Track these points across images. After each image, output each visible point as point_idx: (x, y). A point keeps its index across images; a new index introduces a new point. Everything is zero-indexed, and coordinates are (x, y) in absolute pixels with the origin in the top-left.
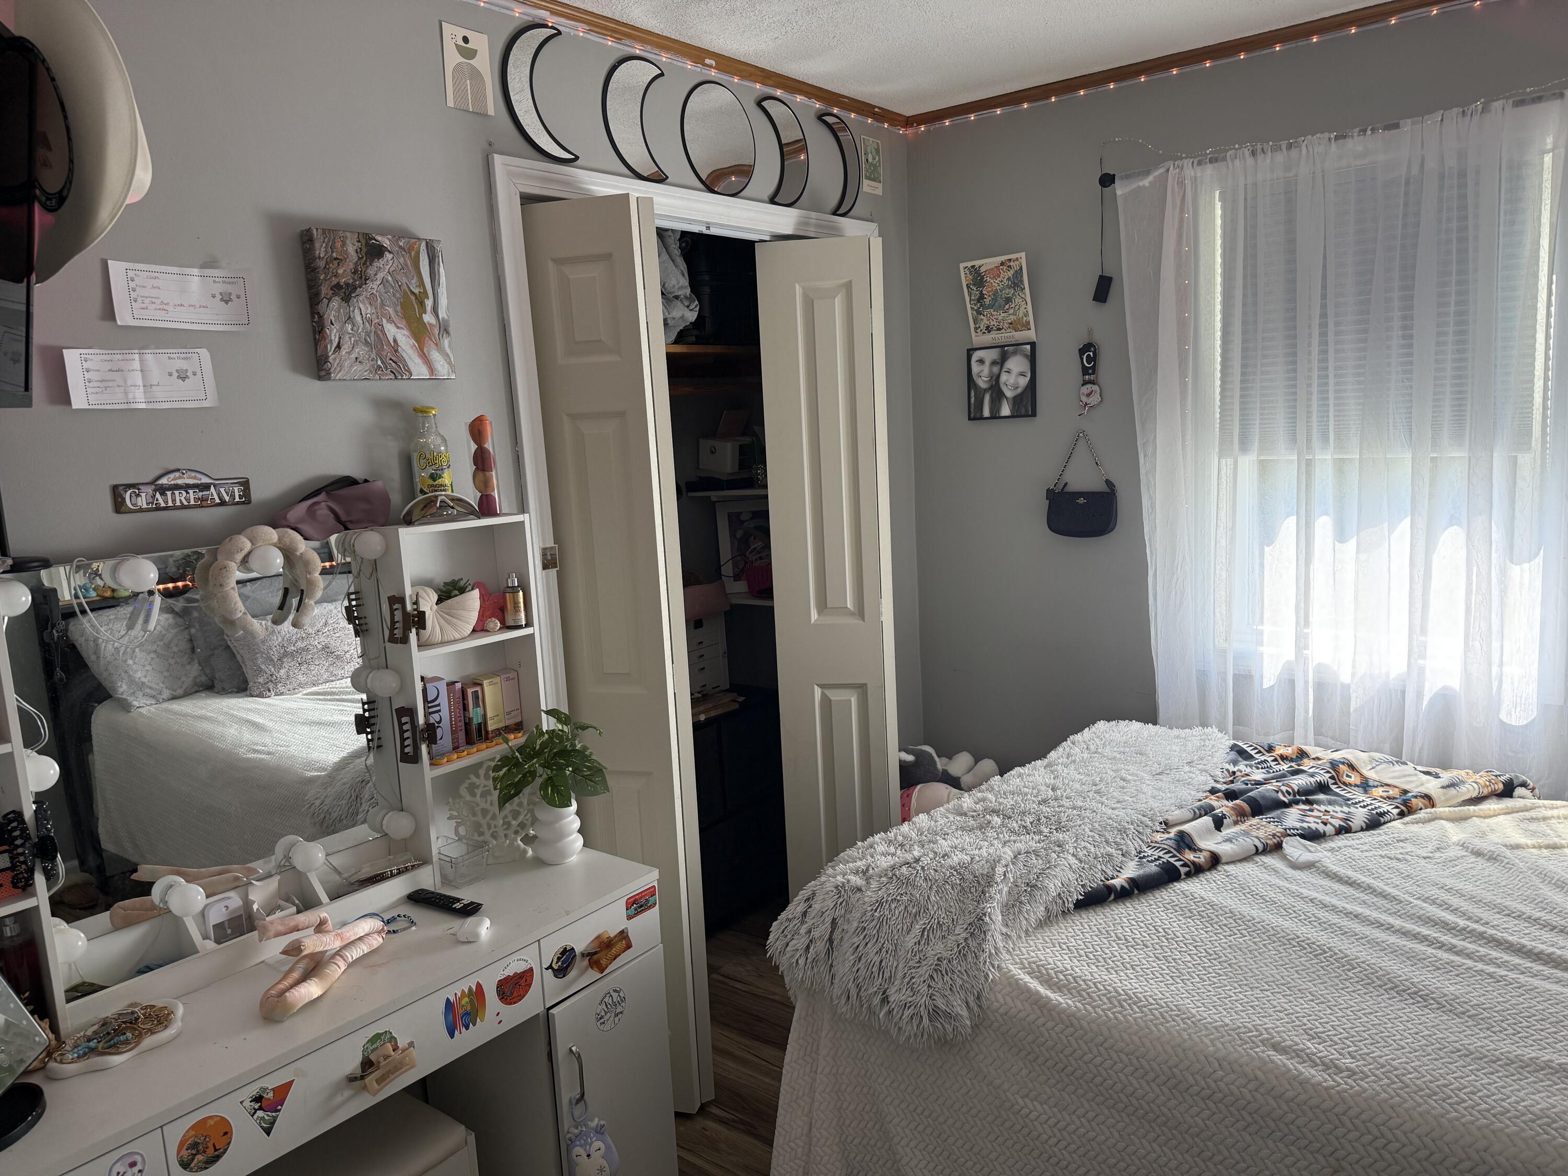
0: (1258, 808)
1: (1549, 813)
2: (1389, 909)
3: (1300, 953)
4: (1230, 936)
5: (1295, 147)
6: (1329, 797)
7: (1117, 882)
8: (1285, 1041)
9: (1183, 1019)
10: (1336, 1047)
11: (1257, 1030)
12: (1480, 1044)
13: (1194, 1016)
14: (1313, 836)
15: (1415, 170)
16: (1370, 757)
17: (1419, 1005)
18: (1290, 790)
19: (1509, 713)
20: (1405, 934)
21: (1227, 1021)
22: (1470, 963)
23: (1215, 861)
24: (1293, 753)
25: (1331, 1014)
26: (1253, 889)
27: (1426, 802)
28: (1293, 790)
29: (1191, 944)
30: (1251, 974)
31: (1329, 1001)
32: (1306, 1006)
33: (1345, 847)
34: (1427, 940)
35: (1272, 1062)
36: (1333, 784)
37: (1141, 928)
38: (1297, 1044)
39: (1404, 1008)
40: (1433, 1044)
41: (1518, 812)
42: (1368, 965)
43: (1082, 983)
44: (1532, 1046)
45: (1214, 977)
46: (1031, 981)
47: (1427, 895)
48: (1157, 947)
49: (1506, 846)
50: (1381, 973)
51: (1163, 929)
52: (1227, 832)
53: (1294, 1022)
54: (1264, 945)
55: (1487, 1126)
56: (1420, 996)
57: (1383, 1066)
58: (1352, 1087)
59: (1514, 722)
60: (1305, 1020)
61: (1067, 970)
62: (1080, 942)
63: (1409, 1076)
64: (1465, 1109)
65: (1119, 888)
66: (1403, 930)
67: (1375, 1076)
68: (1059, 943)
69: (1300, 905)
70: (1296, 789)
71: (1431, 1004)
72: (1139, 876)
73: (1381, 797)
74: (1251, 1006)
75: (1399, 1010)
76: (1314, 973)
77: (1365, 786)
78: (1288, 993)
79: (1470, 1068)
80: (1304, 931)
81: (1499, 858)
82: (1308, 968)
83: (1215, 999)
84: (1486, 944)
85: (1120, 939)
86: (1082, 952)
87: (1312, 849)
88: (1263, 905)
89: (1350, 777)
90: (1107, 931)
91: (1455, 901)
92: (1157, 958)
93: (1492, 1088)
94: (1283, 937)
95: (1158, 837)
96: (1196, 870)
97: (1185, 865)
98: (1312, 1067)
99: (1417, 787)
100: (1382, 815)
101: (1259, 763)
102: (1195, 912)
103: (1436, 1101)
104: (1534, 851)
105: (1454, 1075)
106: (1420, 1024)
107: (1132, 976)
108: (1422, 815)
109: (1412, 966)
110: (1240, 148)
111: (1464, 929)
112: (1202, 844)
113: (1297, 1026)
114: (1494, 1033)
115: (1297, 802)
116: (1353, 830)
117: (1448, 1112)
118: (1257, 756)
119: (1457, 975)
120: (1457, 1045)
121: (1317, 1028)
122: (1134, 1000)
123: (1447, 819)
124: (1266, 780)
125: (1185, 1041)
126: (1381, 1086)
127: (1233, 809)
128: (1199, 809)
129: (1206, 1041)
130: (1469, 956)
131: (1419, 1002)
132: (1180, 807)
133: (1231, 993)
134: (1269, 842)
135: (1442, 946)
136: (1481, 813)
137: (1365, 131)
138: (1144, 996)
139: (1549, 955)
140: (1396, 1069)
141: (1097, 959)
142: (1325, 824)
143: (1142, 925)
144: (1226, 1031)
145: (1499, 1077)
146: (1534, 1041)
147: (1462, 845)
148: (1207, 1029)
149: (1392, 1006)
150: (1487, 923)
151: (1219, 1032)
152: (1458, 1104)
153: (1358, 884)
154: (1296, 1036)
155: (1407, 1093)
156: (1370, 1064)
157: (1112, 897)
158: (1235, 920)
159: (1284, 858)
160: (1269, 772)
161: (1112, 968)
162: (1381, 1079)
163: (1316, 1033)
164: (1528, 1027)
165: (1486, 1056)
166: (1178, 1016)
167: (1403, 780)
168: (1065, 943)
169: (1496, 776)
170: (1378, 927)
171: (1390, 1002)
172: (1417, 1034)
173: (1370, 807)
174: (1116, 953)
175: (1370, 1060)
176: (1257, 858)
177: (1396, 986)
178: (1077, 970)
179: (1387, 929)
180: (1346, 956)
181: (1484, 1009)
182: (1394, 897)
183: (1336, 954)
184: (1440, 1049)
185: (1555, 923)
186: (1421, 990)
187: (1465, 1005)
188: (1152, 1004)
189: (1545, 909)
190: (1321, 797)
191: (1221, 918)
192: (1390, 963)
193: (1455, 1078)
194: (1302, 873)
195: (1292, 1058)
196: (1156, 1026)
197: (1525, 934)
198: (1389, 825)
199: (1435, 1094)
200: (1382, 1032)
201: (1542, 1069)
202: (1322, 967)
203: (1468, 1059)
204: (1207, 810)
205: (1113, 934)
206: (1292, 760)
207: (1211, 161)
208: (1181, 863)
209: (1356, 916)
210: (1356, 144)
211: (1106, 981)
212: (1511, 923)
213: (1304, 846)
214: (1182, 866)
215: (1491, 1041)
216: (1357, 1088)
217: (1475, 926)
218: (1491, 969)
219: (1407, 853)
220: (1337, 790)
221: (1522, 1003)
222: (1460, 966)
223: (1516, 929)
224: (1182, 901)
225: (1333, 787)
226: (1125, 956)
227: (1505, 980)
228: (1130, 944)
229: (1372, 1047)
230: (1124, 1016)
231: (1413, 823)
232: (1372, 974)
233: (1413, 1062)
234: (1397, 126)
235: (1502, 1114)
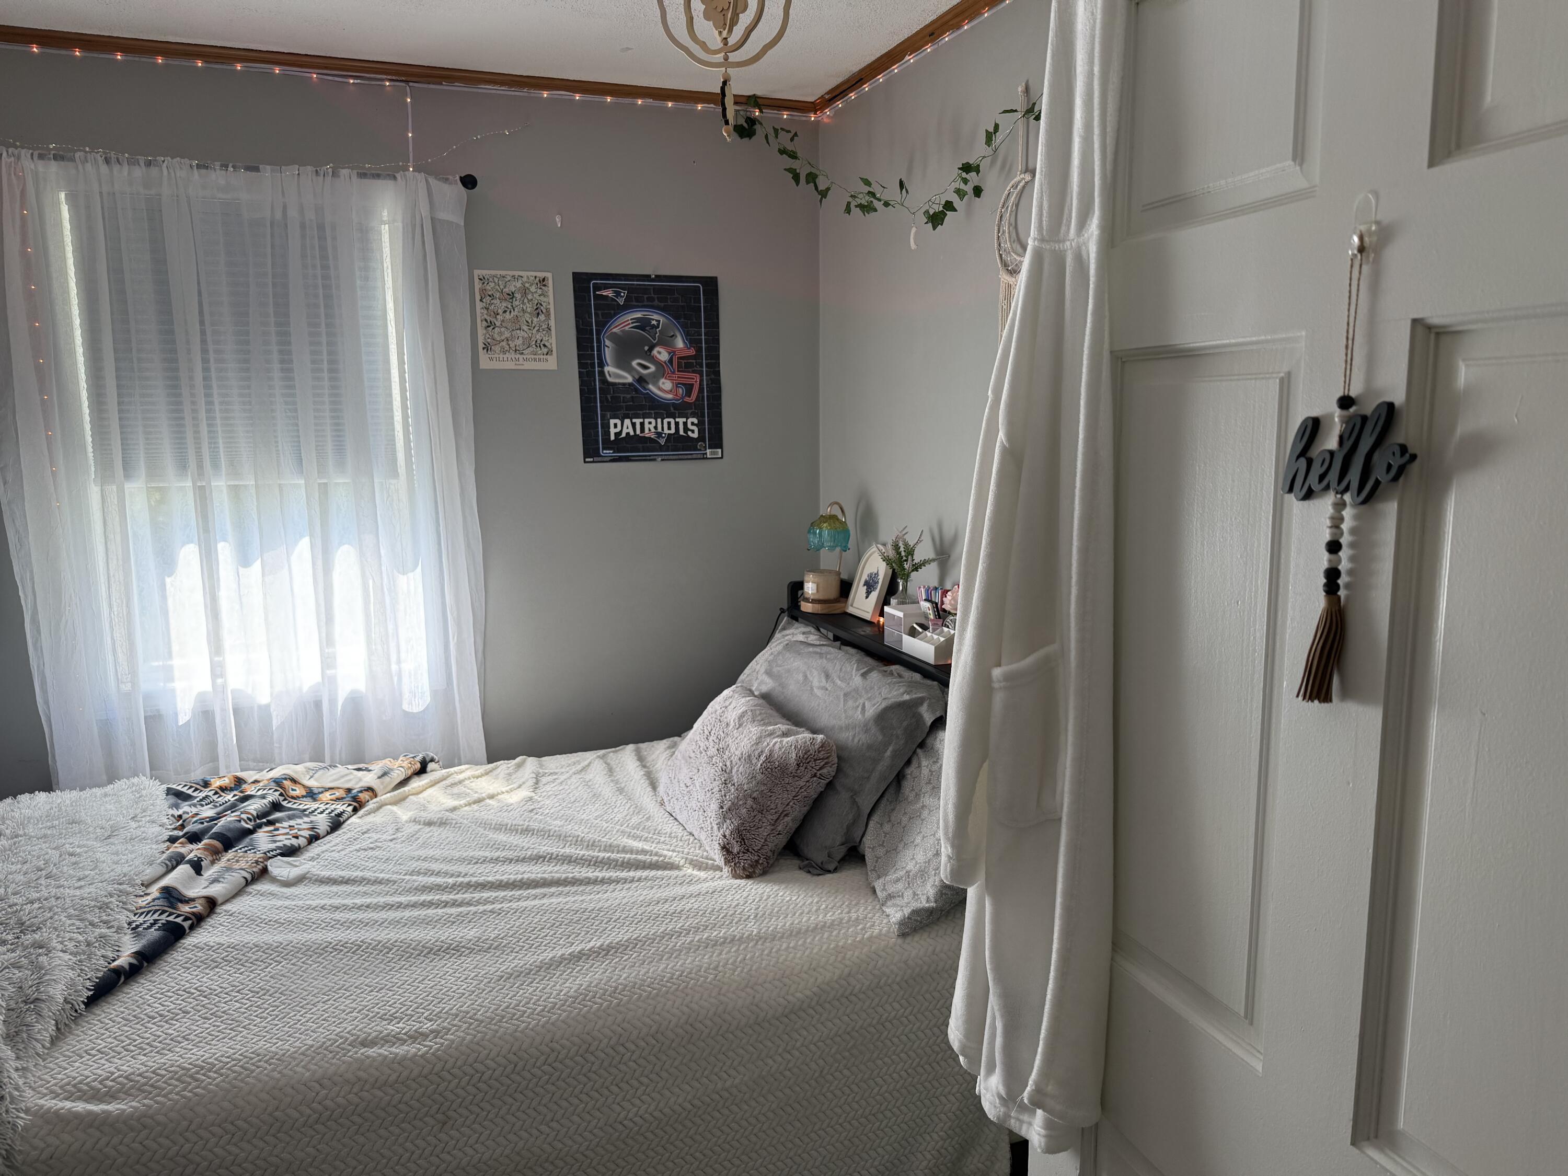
0: (228, 841)
1: (461, 777)
2: (389, 892)
3: (339, 956)
4: (267, 968)
5: (155, 165)
6: (287, 813)
7: (124, 960)
8: (370, 1034)
9: (266, 1062)
10: (413, 1019)
11: (341, 1038)
12: (513, 965)
13: (277, 1054)
14: (291, 852)
15: (278, 215)
16: (306, 768)
17: (455, 956)
18: (250, 816)
19: (410, 703)
20: (414, 905)
21: (311, 1043)
22: (472, 909)
23: (212, 904)
24: (231, 782)
25: (394, 995)
26: (263, 917)
27: (370, 793)
28: (252, 815)
29: (232, 991)
30: (306, 993)
31: (386, 985)
32: (370, 998)
33: (323, 852)
34: (433, 904)
35: (368, 1057)
36: (283, 801)
37: (171, 997)
38: (381, 1032)
39: (446, 964)
40: (482, 981)
41: (438, 782)
42: (401, 942)
43: (139, 1078)
44: (546, 950)
45: (273, 1011)
46: (74, 1104)
47: (411, 870)
48: (199, 1008)
49: (447, 811)
50: (414, 944)
51: (196, 989)
52: (210, 872)
53: (367, 1015)
54: (303, 963)
55: (547, 1022)
56: (453, 949)
57: (457, 1015)
58: (442, 1044)
59: (415, 710)
60: (376, 1009)
61: (113, 1073)
62: (109, 1040)
63: (480, 1013)
64: (528, 1017)
65: (127, 967)
66: (412, 903)
67: (455, 1026)
68: (86, 1052)
69: (315, 916)
70: (255, 813)
71: (463, 952)
72: (144, 946)
73: (331, 800)
74: (324, 1020)
75: (443, 967)
76: (360, 968)
77: (311, 794)
78: (348, 994)
79: (516, 985)
80: (331, 936)
81: (448, 822)
82: (353, 966)
83: (286, 1029)
84: (474, 890)
85: (154, 1018)
86: (118, 1049)
87: (297, 864)
88: (281, 929)
89: (295, 790)
90: (134, 1016)
91: (435, 866)
92: (205, 1018)
93: (537, 992)
94: (317, 948)
95: (142, 902)
96: (198, 920)
97: (186, 919)
98: (403, 1045)
99: (357, 783)
100: (339, 815)
101: (201, 800)
102: (218, 960)
103: (506, 1022)
104: (467, 808)
105: (509, 996)
106: (464, 970)
107: (190, 1047)
108: (371, 805)
109: (433, 928)
110: (90, 152)
111: (454, 885)
112: (191, 893)
113: (372, 1017)
114: (517, 952)
115: (260, 826)
116: (321, 836)
117: (518, 1026)
118: (195, 794)
119: (470, 922)
120: (498, 973)
121: (389, 1011)
122: (207, 1068)
123: (390, 804)
124: (218, 814)
125: (278, 1080)
126: (463, 1031)
127: (205, 849)
128: (170, 861)
129: (299, 1069)
130: (469, 904)
131: (454, 954)
132: (151, 863)
133: (298, 1017)
134: (254, 870)
135: (446, 904)
136: (414, 791)
137: (227, 166)
138: (216, 1059)
139: (521, 881)
140: (468, 1013)
141: (141, 1048)
142: (297, 837)
143: (169, 994)
144: (314, 1052)
145: (537, 983)
146: (545, 946)
147: (414, 821)
148: (295, 1059)
149: (436, 966)
150: (466, 875)
151: (307, 1056)
152: (522, 1016)
153: (353, 880)
154: (377, 1025)
155: (484, 1027)
156: (446, 1019)
157: (122, 979)
158: (263, 952)
159: (274, 880)
160: (216, 807)
161: (163, 1049)
162: (460, 1027)
163: (391, 1015)
164: (536, 938)
165: (522, 972)
166: (260, 1061)
167: (343, 780)
168: (93, 1049)
169: (413, 758)
170: (390, 909)
171: (432, 964)
172: (466, 979)
173: (327, 812)
174: (159, 1033)
175: (445, 1016)
176: (250, 889)
177: (432, 949)
178: (124, 1068)
179: (398, 907)
180: (380, 942)
181: (502, 939)
182: (388, 880)
183: (370, 944)
184: (489, 982)
185: (511, 857)
186: (451, 945)
187: (488, 942)
188: (228, 1063)
189: (499, 849)
190: (278, 815)
191: (249, 955)
192: (417, 933)
193: (511, 999)
194: (297, 888)
195: (383, 1046)
196: (242, 1081)
197: (495, 872)
198: (349, 822)
199: (503, 1017)
200: (442, 990)
201: (561, 963)
202: (364, 960)
203: (511, 980)
204: (178, 860)
205: (143, 1016)
206: (231, 790)
207: (56, 158)
208: (182, 918)
209: (368, 907)
210: (217, 176)
211: (165, 1064)
212: (481, 868)
213: (289, 863)
214: (184, 920)
215: (519, 960)
216: (446, 1043)
217: (460, 879)
218: (489, 907)
219: (376, 841)
220: (289, 805)
221: (524, 923)
222: (467, 914)
223: (487, 871)
224: (199, 954)
225: (284, 803)
226: (170, 1031)
227: (504, 911)
228: (167, 1018)
229: (441, 1005)
230: (204, 1088)
231: (366, 815)
232: (408, 947)
233: (476, 1001)
234: (256, 169)
235: (553, 1008)
